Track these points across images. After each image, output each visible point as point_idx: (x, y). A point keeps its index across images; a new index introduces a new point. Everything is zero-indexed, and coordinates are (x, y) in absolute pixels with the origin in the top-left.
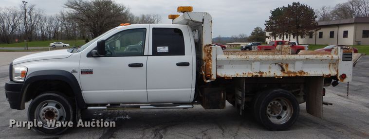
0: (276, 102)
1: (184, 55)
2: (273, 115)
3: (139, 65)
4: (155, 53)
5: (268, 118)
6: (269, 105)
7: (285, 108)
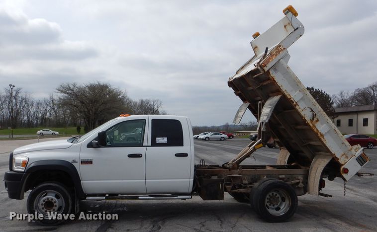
0: (275, 193)
1: (183, 146)
2: (272, 206)
3: (138, 156)
4: (154, 144)
5: (266, 209)
6: (268, 197)
7: (283, 200)
